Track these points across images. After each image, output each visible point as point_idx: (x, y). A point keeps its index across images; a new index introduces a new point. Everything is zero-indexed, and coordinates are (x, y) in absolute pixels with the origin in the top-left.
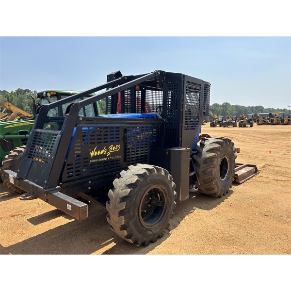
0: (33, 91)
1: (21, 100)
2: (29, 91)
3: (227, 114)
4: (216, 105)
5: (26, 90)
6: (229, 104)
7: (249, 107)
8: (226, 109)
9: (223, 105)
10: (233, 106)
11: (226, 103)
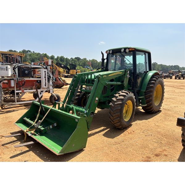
1: (26, 56)
5: (28, 51)
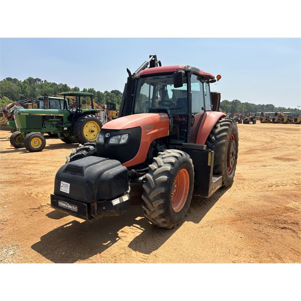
0: (44, 80)
2: (39, 80)
3: (236, 112)
4: (226, 102)
6: (239, 102)
7: (260, 105)
8: (236, 107)
9: (233, 102)
10: (243, 103)
11: (236, 100)
